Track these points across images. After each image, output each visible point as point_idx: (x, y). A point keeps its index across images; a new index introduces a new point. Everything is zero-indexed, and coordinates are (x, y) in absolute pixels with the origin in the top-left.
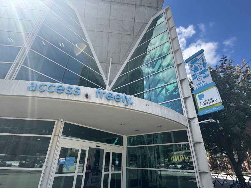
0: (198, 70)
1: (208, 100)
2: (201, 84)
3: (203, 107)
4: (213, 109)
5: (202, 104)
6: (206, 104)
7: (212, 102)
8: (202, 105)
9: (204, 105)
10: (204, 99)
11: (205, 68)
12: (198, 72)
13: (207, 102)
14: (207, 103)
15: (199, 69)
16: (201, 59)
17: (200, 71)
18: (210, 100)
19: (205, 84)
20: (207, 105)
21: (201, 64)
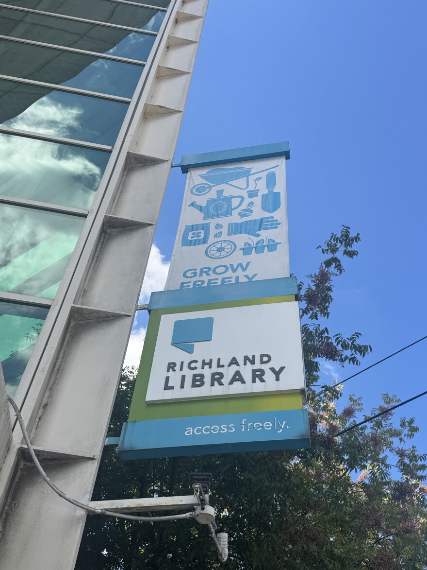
0: (228, 213)
1: (225, 361)
2: (220, 277)
3: (177, 394)
4: (238, 426)
5: (175, 378)
6: (207, 380)
7: (247, 375)
8: (175, 381)
9: (188, 381)
10: (201, 351)
11: (267, 215)
12: (225, 221)
13: (215, 369)
14: (217, 378)
15: (235, 213)
16: (264, 175)
17: (235, 218)
18: (241, 361)
19: (242, 279)
20: (206, 390)
21: (252, 194)
